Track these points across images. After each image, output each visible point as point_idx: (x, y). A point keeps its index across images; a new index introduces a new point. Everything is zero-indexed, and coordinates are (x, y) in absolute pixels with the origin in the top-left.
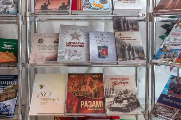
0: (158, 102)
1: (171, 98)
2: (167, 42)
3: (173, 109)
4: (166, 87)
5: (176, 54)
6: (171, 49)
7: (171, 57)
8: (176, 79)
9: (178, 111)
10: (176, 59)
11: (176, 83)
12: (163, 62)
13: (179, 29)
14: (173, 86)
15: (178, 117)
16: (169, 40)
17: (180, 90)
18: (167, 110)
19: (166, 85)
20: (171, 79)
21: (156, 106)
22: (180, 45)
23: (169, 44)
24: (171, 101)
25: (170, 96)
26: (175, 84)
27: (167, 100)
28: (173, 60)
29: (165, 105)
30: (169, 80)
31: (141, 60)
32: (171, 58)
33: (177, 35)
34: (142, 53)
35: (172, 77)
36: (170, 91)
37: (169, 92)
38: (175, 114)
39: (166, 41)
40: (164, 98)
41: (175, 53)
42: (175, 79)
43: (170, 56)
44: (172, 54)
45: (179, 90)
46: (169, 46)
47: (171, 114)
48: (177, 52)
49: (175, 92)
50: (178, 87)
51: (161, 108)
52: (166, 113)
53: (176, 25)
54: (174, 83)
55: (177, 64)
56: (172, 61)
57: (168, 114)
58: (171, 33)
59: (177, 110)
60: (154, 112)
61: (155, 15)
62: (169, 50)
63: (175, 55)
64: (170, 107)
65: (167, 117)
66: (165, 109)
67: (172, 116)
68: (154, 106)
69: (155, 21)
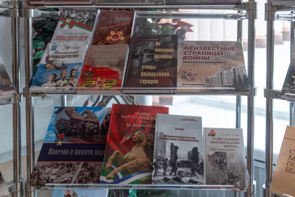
0: (39, 160)
1: (64, 146)
2: (51, 53)
3: (72, 165)
4: (49, 129)
5: (74, 71)
6: (63, 64)
7: (68, 78)
8: (66, 112)
9: (80, 166)
10: (76, 80)
11: (67, 118)
12: (53, 89)
13: (68, 29)
14: (63, 125)
15: (83, 176)
16: (54, 48)
17: (76, 129)
18: (61, 169)
19: (50, 125)
20: (57, 113)
21: (38, 170)
22: (78, 56)
23: (56, 55)
24: (65, 152)
25: (62, 144)
26: (65, 120)
27: (57, 152)
28: (72, 82)
29: (55, 162)
30: (53, 117)
31: (4, 91)
32: (67, 80)
33: (66, 39)
34: (5, 78)
35: (57, 109)
36: (59, 135)
37: (57, 136)
38: (78, 172)
39: (49, 51)
40: (51, 149)
41: (72, 70)
42: (63, 112)
43: (63, 76)
44: (67, 73)
45: (74, 129)
46: (57, 59)
47: (70, 175)
48: (75, 68)
49: (69, 134)
50: (72, 124)
51: (49, 169)
52: (60, 176)
53: (60, 23)
54: (62, 119)
55: (81, 89)
56: (71, 85)
57: (64, 176)
58: (54, 36)
59: (78, 164)
60: (35, 181)
61: (32, 5)
62: (60, 66)
63: (73, 74)
64: (65, 162)
65: (63, 183)
66: (57, 169)
67: (72, 178)
68: (34, 169)
69: (32, 16)
